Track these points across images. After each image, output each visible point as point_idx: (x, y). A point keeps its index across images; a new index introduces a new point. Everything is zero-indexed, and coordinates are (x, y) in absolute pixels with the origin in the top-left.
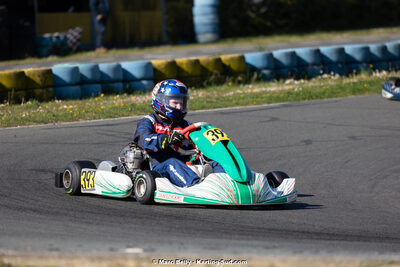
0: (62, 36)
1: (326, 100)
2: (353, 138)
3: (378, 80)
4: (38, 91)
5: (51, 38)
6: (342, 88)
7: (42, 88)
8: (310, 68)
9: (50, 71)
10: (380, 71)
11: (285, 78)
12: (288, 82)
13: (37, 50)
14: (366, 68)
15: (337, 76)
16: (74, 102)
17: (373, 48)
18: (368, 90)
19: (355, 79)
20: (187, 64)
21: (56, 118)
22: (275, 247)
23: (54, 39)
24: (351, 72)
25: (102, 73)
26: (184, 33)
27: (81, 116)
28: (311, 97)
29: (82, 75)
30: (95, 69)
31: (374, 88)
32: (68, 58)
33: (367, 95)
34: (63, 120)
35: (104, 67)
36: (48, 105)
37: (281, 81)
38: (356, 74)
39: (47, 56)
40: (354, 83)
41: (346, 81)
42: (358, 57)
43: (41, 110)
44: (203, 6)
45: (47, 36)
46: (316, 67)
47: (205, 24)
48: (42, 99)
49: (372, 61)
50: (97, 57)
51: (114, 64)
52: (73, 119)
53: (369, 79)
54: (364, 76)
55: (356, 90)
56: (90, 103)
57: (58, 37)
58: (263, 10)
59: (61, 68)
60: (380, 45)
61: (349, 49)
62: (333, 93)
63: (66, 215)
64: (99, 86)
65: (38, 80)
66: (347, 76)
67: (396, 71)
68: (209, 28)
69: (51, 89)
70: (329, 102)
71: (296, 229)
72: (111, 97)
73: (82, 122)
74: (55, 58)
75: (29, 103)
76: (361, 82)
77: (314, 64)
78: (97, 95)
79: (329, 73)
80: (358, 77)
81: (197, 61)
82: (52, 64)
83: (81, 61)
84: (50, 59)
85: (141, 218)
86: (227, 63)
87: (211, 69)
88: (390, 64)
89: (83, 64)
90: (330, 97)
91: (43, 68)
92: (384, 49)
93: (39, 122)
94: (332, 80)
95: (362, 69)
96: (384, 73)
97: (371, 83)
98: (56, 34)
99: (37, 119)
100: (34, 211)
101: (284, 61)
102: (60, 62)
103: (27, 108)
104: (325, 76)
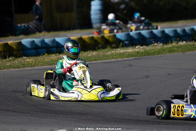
0: (26, 25)
1: (156, 56)
2: (169, 74)
3: (181, 46)
4: (15, 53)
5: (21, 26)
6: (164, 50)
7: (17, 51)
8: (148, 40)
9: (21, 42)
10: (182, 42)
11: (136, 45)
12: (137, 47)
13: (14, 32)
14: (176, 40)
15: (161, 44)
16: (32, 58)
17: (179, 30)
18: (176, 51)
19: (170, 46)
20: (88, 39)
21: (24, 66)
22: (131, 128)
23: (23, 27)
24: (168, 42)
25: (46, 43)
26: (86, 23)
27: (36, 65)
28: (148, 55)
29: (36, 44)
30: (43, 41)
31: (179, 50)
32: (29, 36)
33: (176, 53)
34: (27, 67)
35: (47, 40)
36: (20, 59)
37: (134, 47)
38: (171, 43)
39: (19, 35)
40: (170, 48)
41: (166, 46)
42: (171, 34)
43: (16, 61)
44: (95, 10)
45: (19, 25)
46: (151, 40)
47: (97, 19)
48: (17, 56)
49: (179, 37)
50: (43, 36)
51: (52, 39)
52: (32, 66)
53: (177, 45)
54: (174, 44)
55: (171, 51)
56: (40, 58)
57: (24, 26)
58: (125, 12)
59: (26, 41)
60: (182, 29)
61: (167, 31)
62: (159, 52)
63: (29, 113)
64: (45, 50)
65: (15, 47)
66: (166, 44)
67: (190, 41)
68: (98, 21)
69: (21, 52)
70: (157, 57)
71: (142, 119)
72: (50, 55)
73: (36, 67)
74: (23, 36)
75: (11, 58)
76: (173, 47)
77: (150, 38)
78: (44, 54)
79: (157, 43)
80: (172, 44)
81: (93, 37)
82: (22, 39)
83: (36, 38)
84: (21, 36)
85: (66, 114)
86: (107, 38)
87: (99, 41)
88: (187, 38)
89: (37, 39)
90: (158, 54)
91: (17, 41)
92: (184, 31)
93: (15, 68)
94: (159, 46)
95: (174, 41)
96: (184, 42)
97: (178, 47)
98: (24, 24)
99: (14, 66)
100: (13, 111)
101: (135, 37)
102: (25, 38)
103: (10, 61)
104: (156, 44)
